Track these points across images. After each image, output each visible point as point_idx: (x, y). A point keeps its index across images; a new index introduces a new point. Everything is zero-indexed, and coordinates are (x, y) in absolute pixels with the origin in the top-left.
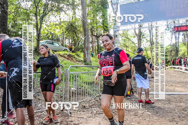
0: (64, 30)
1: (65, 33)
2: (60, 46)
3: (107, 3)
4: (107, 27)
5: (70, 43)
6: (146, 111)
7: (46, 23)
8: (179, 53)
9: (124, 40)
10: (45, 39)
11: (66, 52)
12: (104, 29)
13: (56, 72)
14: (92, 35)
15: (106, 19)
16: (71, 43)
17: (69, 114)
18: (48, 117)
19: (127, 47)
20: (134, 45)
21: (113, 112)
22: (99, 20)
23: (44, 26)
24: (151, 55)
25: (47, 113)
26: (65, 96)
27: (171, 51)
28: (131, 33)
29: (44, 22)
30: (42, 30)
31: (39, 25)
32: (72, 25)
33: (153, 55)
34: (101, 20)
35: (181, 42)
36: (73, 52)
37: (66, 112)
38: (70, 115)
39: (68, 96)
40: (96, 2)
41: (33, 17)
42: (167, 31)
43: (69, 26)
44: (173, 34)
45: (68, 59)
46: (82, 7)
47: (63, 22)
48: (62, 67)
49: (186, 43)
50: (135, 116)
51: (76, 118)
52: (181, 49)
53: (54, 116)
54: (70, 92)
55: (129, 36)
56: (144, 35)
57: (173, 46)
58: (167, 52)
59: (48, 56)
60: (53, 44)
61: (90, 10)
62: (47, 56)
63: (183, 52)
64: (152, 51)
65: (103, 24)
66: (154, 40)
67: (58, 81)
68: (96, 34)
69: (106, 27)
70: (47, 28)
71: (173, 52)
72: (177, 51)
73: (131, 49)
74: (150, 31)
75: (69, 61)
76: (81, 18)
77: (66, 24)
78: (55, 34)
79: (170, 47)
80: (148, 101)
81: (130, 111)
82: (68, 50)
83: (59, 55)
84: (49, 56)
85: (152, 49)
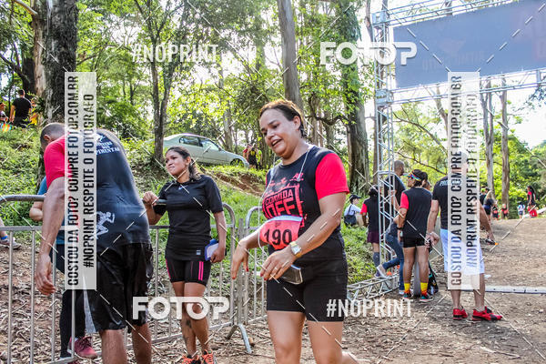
0: (232, 105)
1: (236, 111)
2: (220, 149)
3: (355, 23)
4: (356, 94)
5: (250, 140)
6: (478, 342)
7: (180, 86)
9: (408, 130)
10: (177, 130)
11: (237, 168)
12: (348, 98)
13: (213, 225)
14: (313, 116)
15: (353, 70)
16: (253, 142)
17: (249, 347)
18: (189, 357)
19: (415, 150)
20: (436, 145)
21: (377, 344)
22: (332, 73)
23: (175, 93)
24: (489, 175)
25: (186, 343)
26: (237, 295)
28: (426, 110)
29: (176, 83)
30: (169, 105)
31: (162, 89)
32: (254, 89)
33: (494, 174)
34: (338, 74)
36: (259, 167)
37: (241, 342)
38: (250, 351)
39: (246, 295)
40: (323, 22)
41: (144, 68)
42: (535, 102)
43: (246, 92)
45: (244, 188)
46: (283, 36)
47: (231, 81)
48: (230, 210)
50: (444, 358)
51: (267, 360)
53: (205, 353)
54: (250, 283)
55: (421, 117)
58: (538, 165)
59: (188, 180)
60: (201, 145)
61: (305, 44)
62: (185, 179)
64: (492, 162)
65: (345, 85)
66: (498, 130)
67: (218, 253)
68: (323, 115)
69: (354, 92)
70: (184, 99)
73: (428, 157)
74: (484, 104)
75: (247, 194)
76: (279, 70)
77: (239, 88)
78: (207, 116)
79: (545, 148)
80: (483, 313)
81: (430, 341)
82: (245, 161)
83: (218, 175)
84: (191, 179)
85: (490, 155)
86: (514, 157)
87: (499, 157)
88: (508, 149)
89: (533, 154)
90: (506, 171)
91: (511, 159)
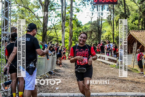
8: (102, 36)
9: (22, 11)
24: (62, 37)
27: (91, 32)
33: (65, 37)
35: (105, 20)
42: (86, 2)
44: (95, 7)
49: (112, 22)
52: (105, 29)
55: (30, 4)
56: (52, 5)
57: (94, 24)
63: (107, 34)
64: (64, 31)
71: (94, 33)
72: (99, 32)
79: (89, 25)
85: (63, 27)
86: (75, 29)
87: (68, 28)
88: (73, 25)
89: (84, 28)
90: (71, 36)
91: (73, 29)
